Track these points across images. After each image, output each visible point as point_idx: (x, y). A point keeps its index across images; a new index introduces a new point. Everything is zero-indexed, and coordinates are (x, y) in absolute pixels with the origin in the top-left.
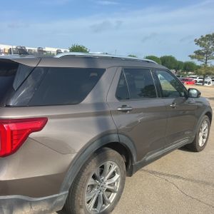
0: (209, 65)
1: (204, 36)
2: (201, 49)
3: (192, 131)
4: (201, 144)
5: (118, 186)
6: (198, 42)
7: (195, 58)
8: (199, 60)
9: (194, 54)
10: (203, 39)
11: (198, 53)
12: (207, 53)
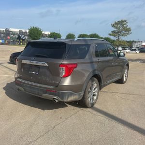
0: (120, 39)
1: (117, 22)
2: (115, 30)
3: (121, 72)
4: (125, 80)
5: (96, 93)
6: (113, 26)
7: (112, 35)
8: (115, 36)
9: (111, 33)
10: (116, 23)
11: (113, 32)
12: (119, 32)
